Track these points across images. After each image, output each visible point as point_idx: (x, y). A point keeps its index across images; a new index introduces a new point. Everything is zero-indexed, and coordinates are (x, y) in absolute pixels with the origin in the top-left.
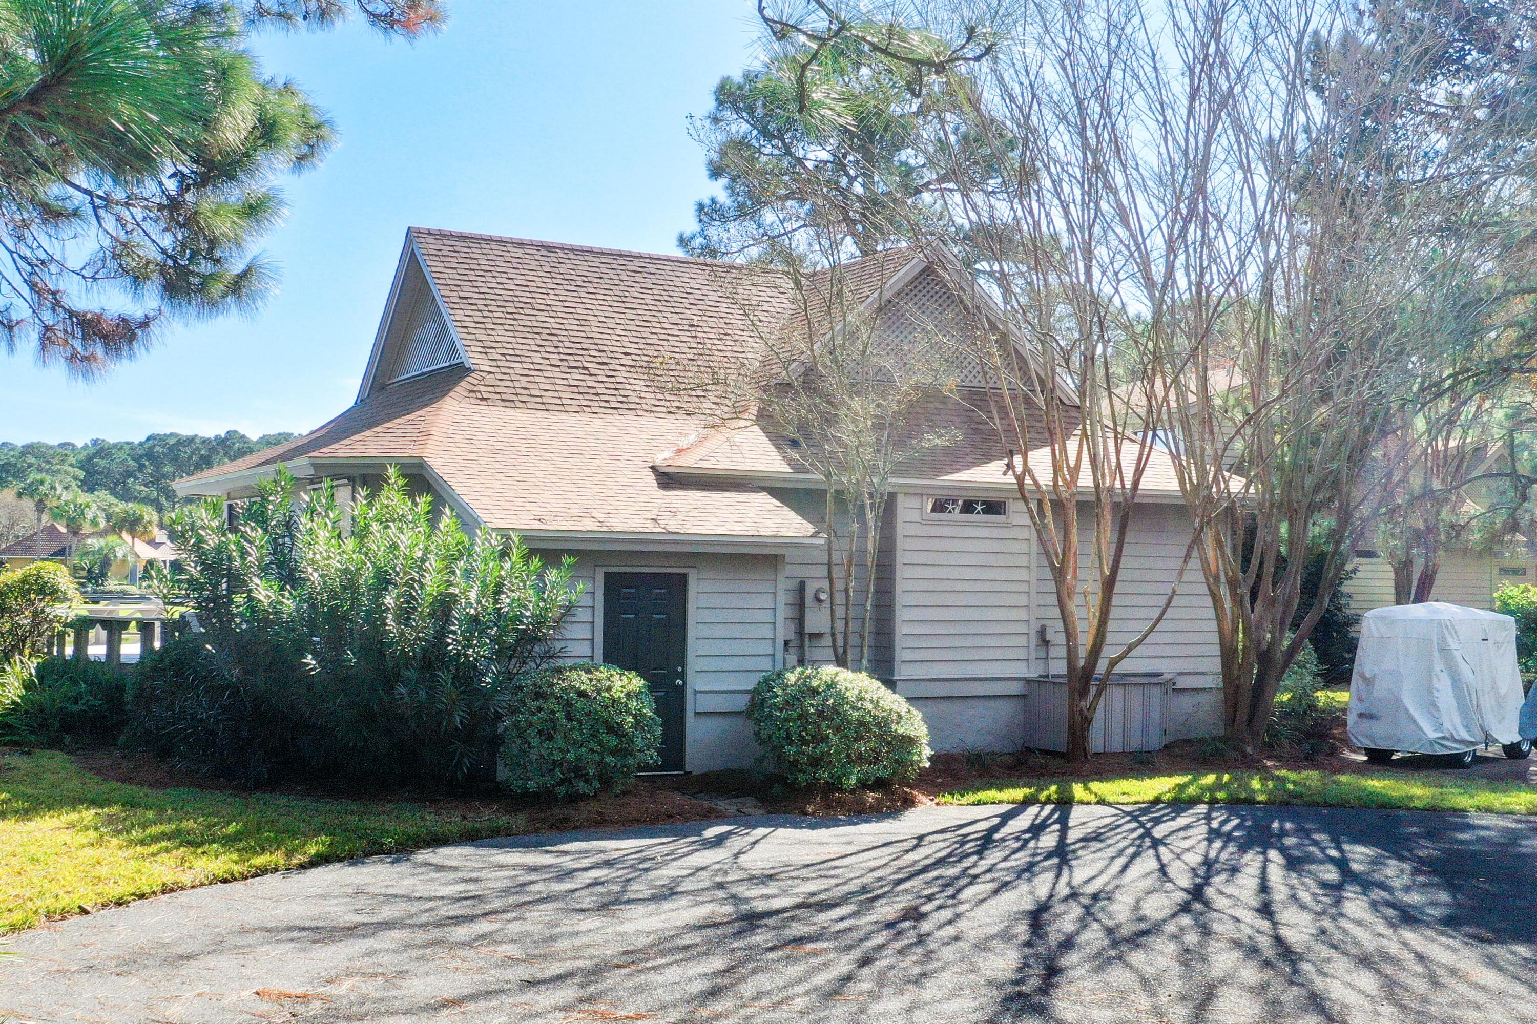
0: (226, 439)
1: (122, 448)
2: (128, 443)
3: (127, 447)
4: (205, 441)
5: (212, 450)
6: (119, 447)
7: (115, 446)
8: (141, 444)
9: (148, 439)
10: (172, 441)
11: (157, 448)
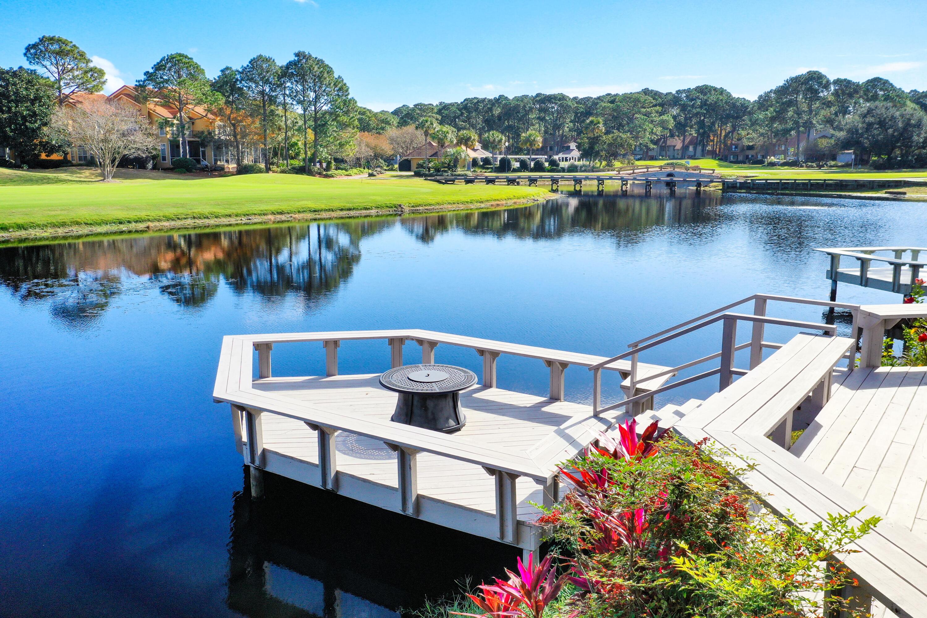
0: (499, 99)
1: (453, 105)
2: (456, 103)
3: (456, 105)
4: (490, 101)
5: (493, 105)
6: (452, 105)
7: (450, 104)
8: (462, 103)
9: (465, 100)
10: (476, 101)
11: (469, 105)
